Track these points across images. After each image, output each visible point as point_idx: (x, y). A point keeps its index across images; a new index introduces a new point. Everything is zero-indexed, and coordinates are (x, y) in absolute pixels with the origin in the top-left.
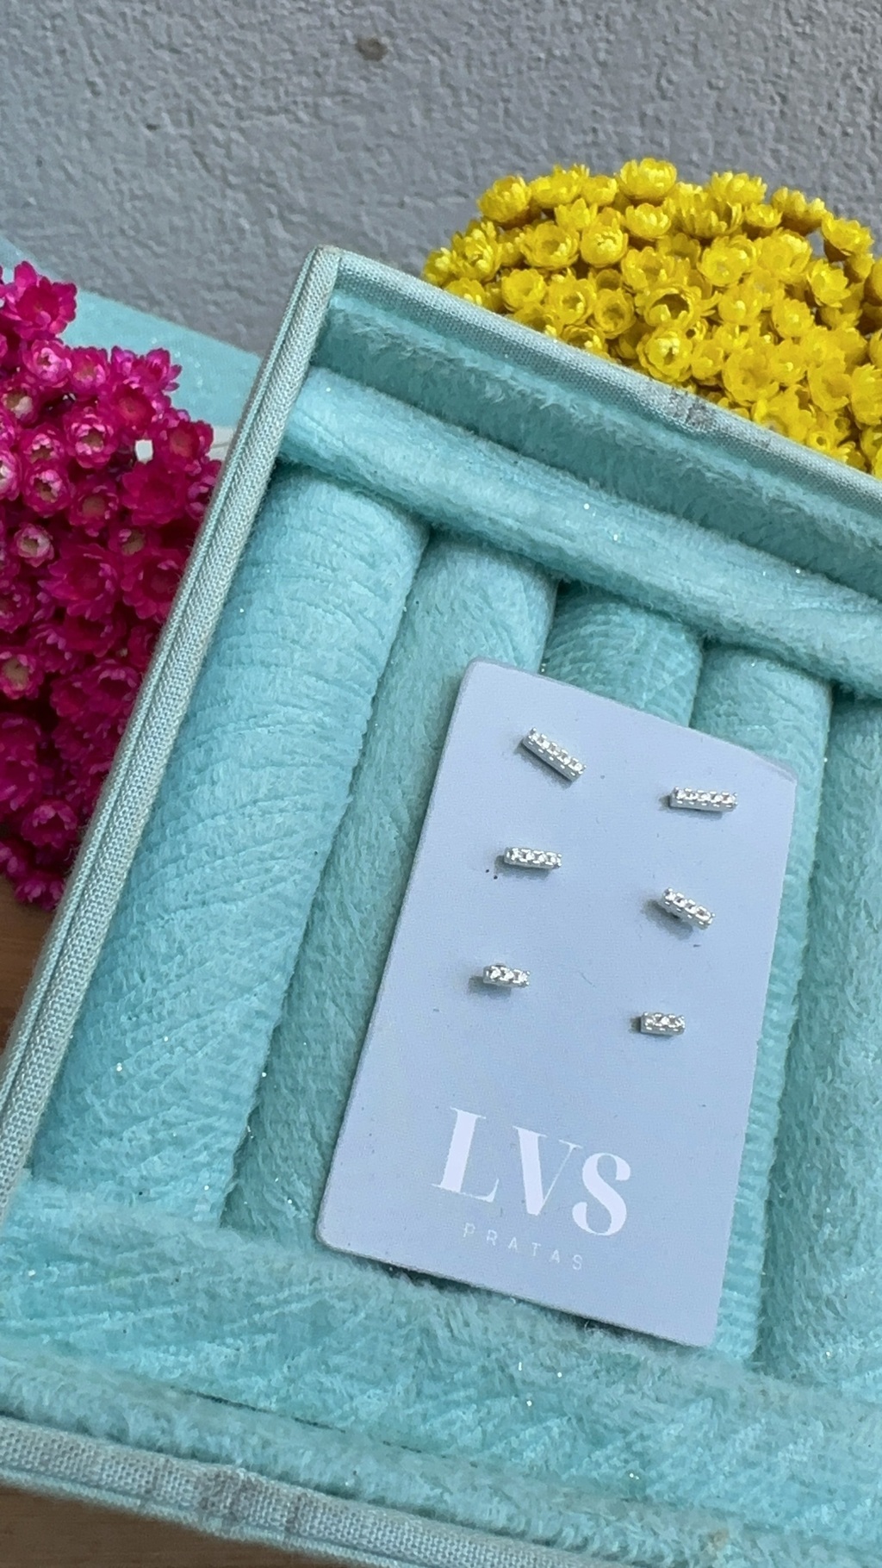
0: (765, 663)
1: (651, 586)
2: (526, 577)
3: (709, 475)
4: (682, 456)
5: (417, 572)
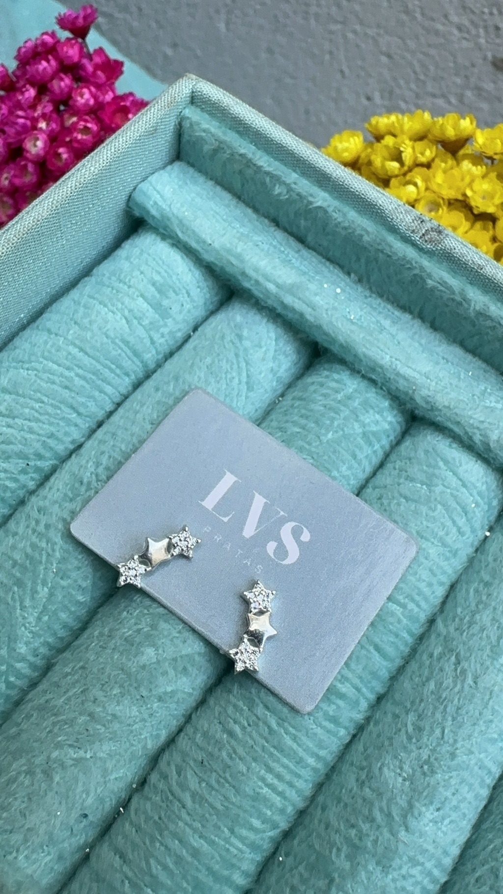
0: (448, 441)
1: (365, 356)
2: (280, 331)
3: (430, 282)
4: (411, 264)
5: (212, 313)
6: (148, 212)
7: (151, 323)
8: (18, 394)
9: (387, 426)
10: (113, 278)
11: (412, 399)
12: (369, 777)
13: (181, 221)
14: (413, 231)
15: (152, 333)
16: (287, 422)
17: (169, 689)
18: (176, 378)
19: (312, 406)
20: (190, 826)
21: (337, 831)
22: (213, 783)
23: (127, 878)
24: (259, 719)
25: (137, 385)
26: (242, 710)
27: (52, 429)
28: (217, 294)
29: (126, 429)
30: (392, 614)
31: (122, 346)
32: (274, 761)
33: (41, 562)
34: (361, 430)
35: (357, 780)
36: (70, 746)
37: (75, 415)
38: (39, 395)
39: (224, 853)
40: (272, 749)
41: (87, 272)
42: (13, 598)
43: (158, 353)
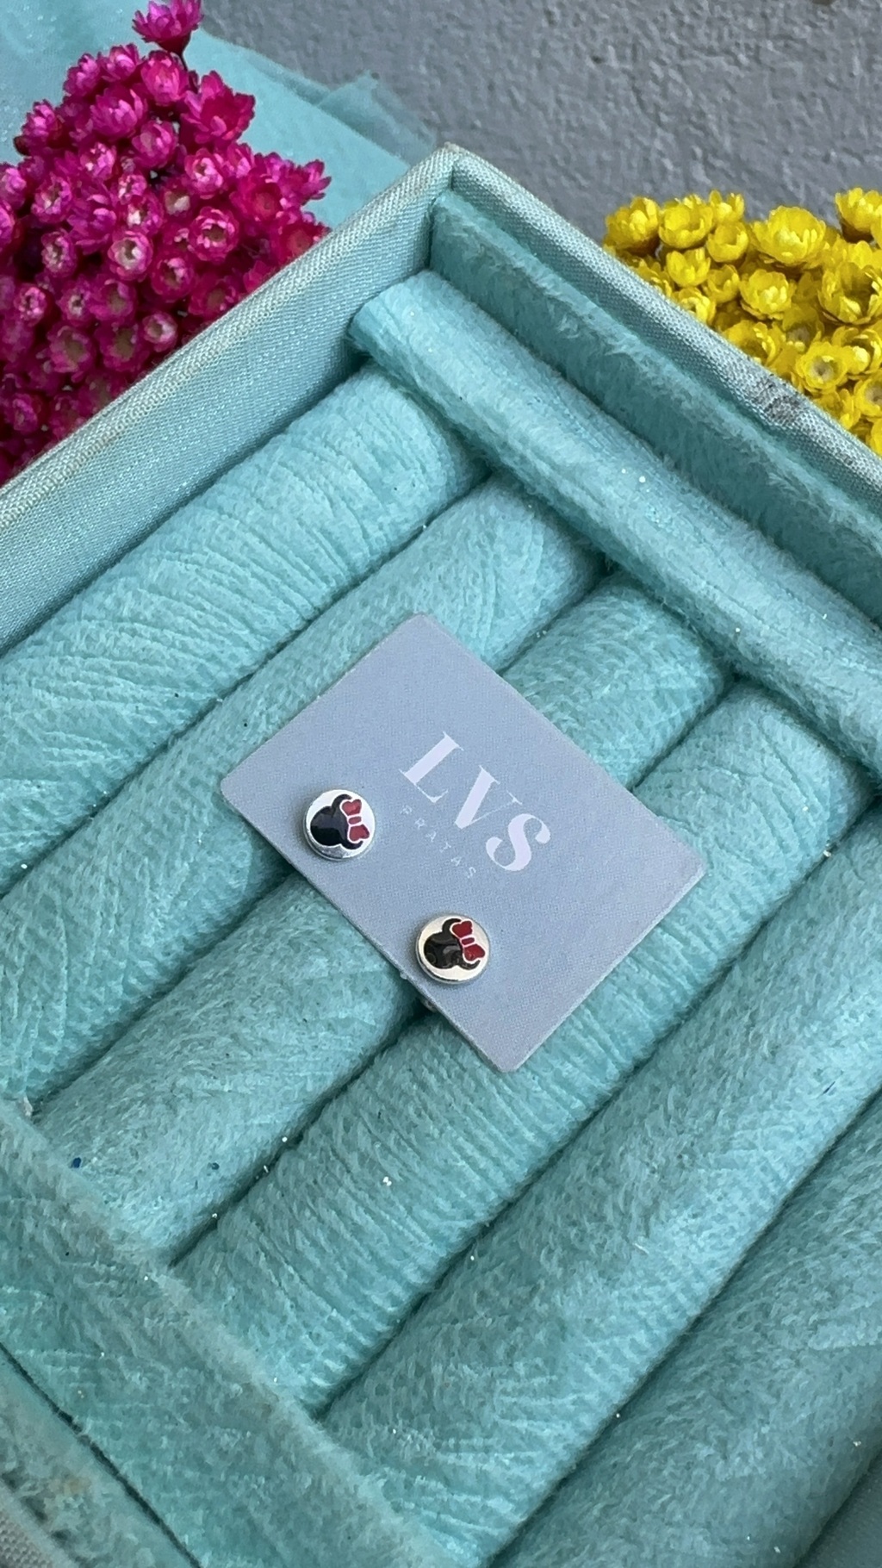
0: (780, 713)
4: (749, 448)
5: (456, 499)
6: (375, 345)
7: (366, 508)
8: (170, 596)
9: (694, 685)
10: (317, 439)
11: (733, 647)
12: (606, 1165)
13: (421, 362)
14: (756, 400)
15: (365, 522)
16: (547, 665)
17: (342, 1015)
18: (394, 590)
19: (587, 647)
20: (354, 1196)
21: (553, 1228)
22: (391, 1143)
23: (263, 1249)
24: (464, 1070)
25: (338, 596)
26: (442, 1056)
27: (215, 649)
28: (467, 472)
29: (315, 656)
30: (668, 951)
31: (321, 538)
32: (478, 1126)
33: (182, 829)
34: (653, 687)
35: (589, 1167)
36: (203, 1073)
37: (247, 631)
38: (199, 599)
39: (395, 1236)
40: (477, 1112)
41: (281, 427)
42: (141, 872)
43: (372, 553)
